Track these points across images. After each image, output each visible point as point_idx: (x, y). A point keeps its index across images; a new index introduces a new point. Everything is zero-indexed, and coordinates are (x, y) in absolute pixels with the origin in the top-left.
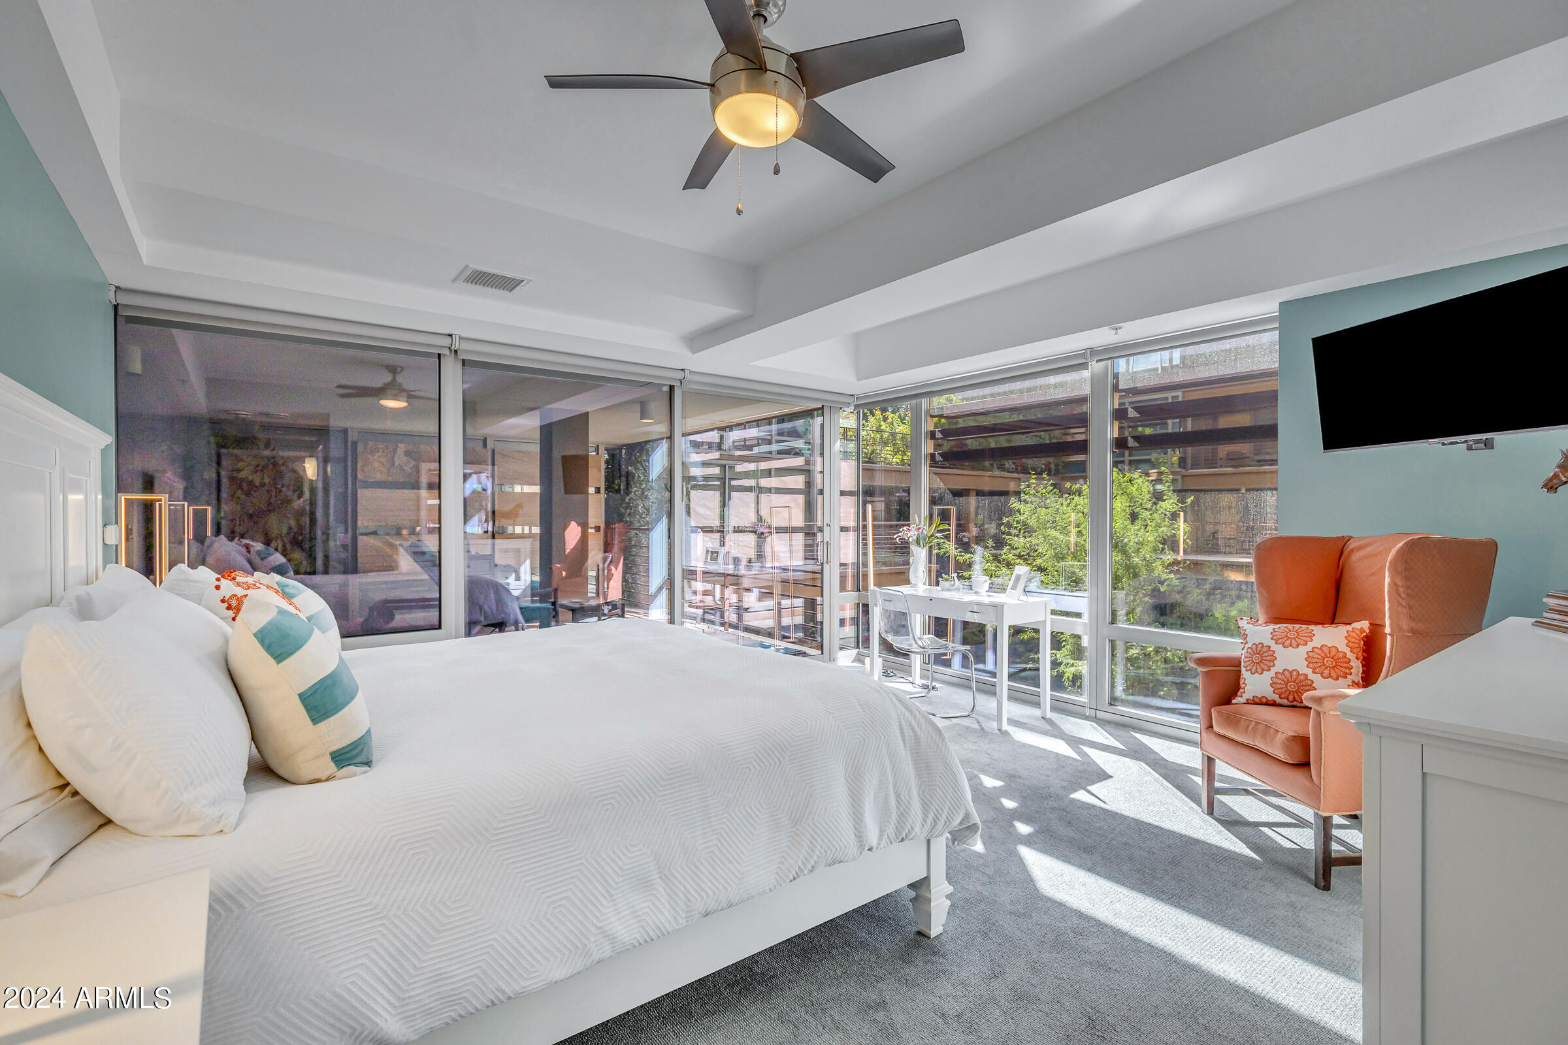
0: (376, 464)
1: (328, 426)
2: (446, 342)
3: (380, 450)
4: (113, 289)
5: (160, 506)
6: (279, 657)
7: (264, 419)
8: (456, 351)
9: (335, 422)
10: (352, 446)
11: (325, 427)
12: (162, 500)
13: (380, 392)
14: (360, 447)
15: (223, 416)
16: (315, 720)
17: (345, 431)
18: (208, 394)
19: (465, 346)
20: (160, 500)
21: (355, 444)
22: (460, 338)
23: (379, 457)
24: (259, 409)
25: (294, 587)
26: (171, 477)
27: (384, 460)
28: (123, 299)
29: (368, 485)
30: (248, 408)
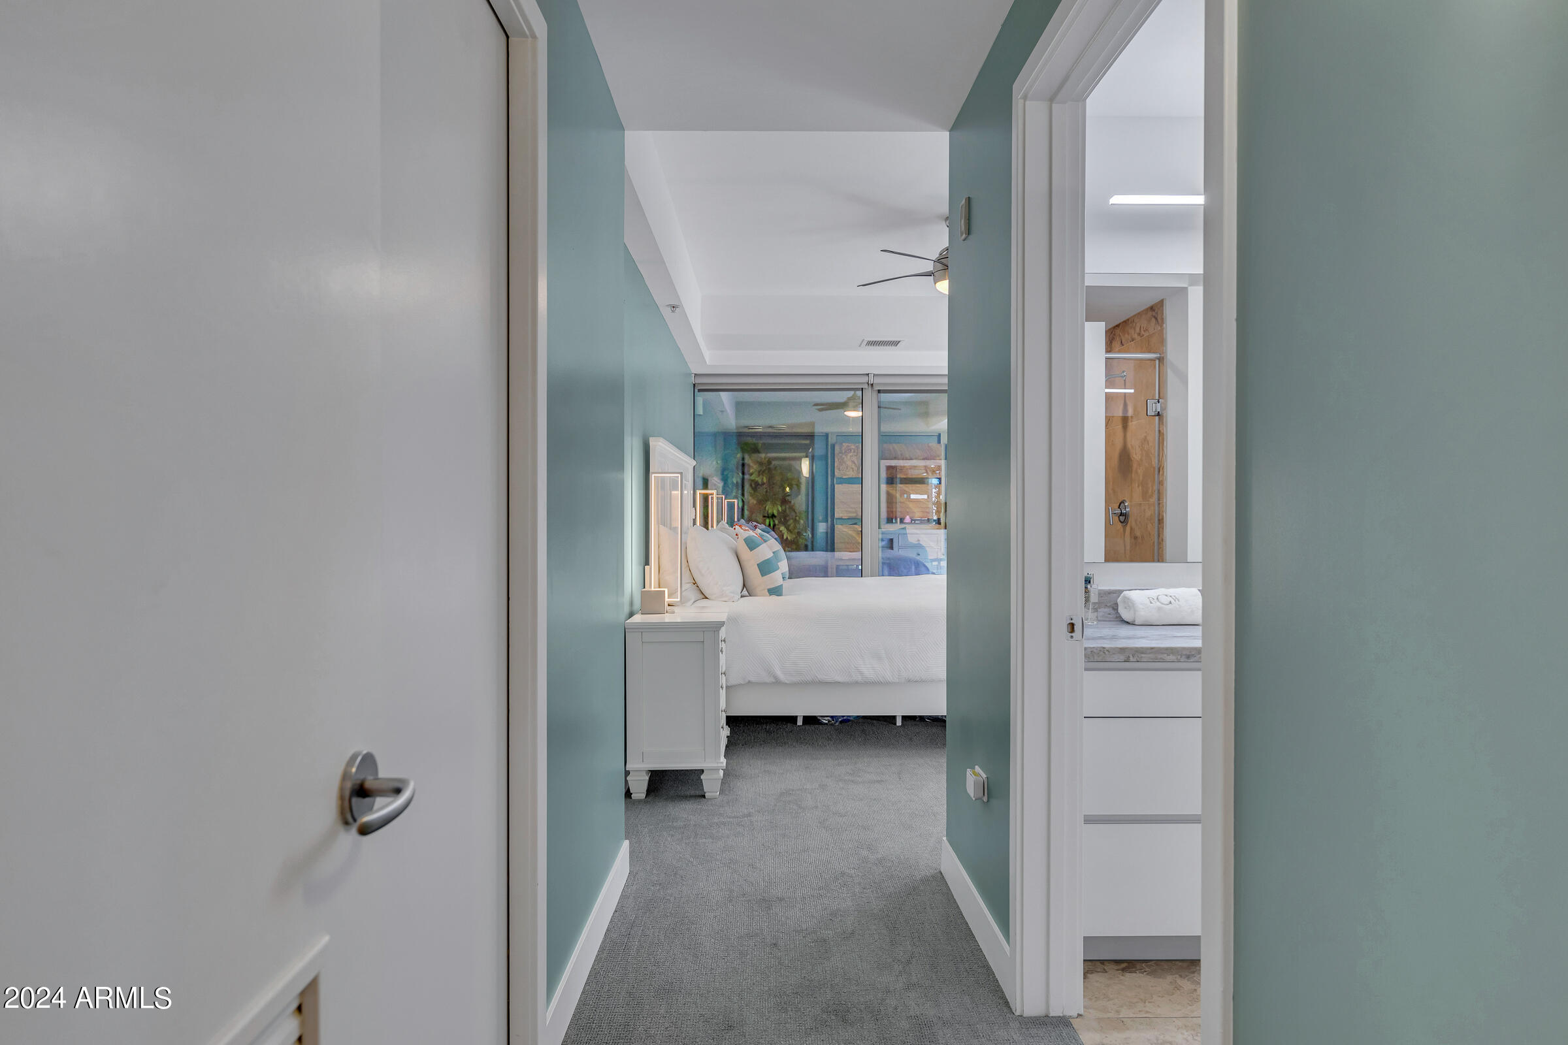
0: (849, 463)
1: (814, 433)
2: (865, 379)
3: (852, 451)
4: (693, 375)
5: (712, 498)
6: (751, 549)
7: (770, 430)
8: (872, 385)
9: (819, 429)
10: (831, 448)
11: (811, 433)
12: (713, 493)
13: (843, 406)
14: (837, 448)
15: (746, 430)
16: (762, 576)
17: (827, 435)
18: (737, 417)
19: (877, 380)
20: (712, 494)
21: (833, 447)
22: (874, 375)
23: (851, 456)
24: (768, 422)
25: (767, 537)
26: (716, 481)
27: (854, 459)
28: (699, 380)
29: (842, 481)
30: (760, 423)
